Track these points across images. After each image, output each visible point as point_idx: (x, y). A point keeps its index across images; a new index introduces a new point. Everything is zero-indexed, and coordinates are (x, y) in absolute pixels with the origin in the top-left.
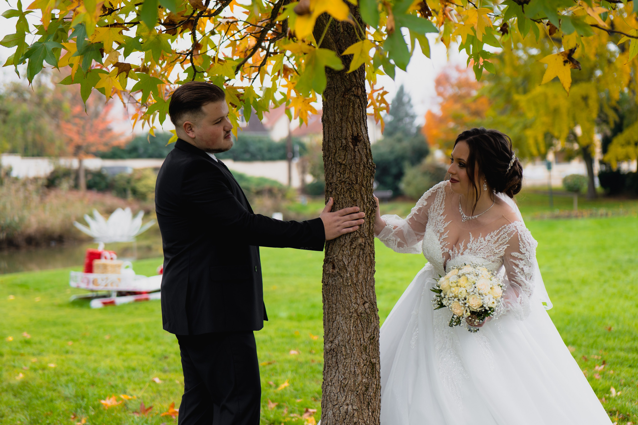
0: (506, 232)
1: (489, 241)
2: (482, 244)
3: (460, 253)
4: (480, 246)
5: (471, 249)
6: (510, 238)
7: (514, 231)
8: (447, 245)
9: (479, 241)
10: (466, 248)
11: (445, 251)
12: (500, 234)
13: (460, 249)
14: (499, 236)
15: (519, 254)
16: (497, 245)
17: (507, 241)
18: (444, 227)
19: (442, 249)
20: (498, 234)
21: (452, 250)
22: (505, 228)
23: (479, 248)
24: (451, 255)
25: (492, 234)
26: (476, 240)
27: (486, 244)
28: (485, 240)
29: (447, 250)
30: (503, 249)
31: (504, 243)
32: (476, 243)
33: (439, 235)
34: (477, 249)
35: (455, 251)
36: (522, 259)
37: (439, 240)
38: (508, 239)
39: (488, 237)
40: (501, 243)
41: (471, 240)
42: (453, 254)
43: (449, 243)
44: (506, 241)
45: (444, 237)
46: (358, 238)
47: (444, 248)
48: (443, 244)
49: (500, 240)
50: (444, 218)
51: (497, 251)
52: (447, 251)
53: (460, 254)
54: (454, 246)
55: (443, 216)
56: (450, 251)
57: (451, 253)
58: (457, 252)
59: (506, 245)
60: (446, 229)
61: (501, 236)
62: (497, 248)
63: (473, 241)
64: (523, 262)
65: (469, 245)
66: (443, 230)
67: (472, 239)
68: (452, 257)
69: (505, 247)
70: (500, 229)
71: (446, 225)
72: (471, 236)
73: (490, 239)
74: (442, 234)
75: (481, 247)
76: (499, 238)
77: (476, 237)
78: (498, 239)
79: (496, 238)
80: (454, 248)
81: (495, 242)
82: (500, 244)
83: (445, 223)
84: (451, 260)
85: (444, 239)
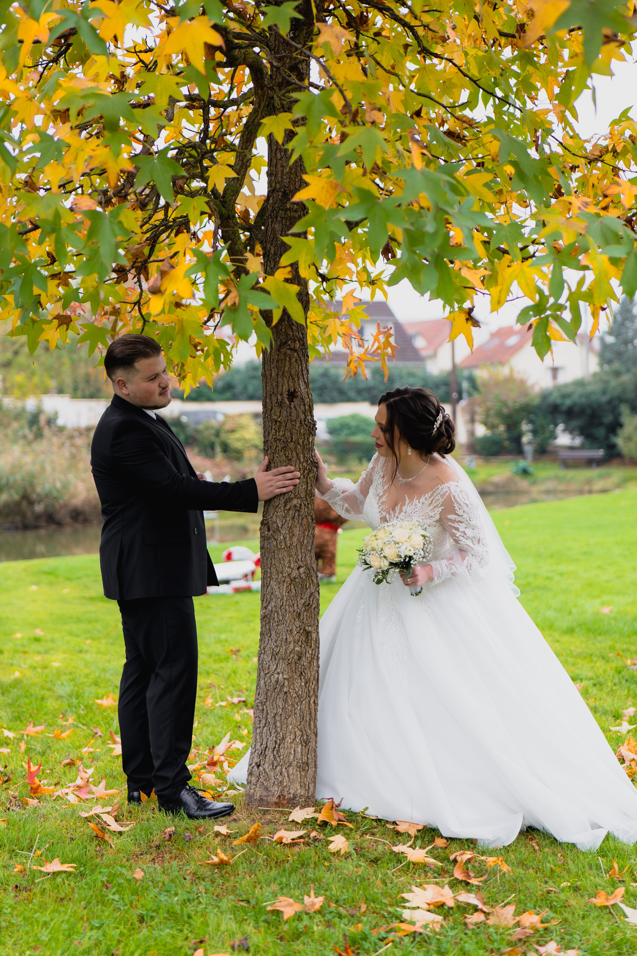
0: (440, 493)
1: (423, 503)
2: (417, 506)
3: (396, 516)
4: (415, 509)
5: (406, 512)
6: (443, 500)
7: (447, 492)
8: (384, 509)
9: (414, 503)
10: (401, 511)
11: (382, 515)
12: (434, 496)
13: (396, 512)
14: (432, 498)
15: (456, 517)
16: (431, 507)
18: (383, 490)
19: (380, 513)
20: (432, 495)
21: (389, 514)
22: (438, 489)
23: (415, 511)
25: (426, 496)
26: (411, 502)
27: (421, 507)
28: (420, 502)
29: (384, 514)
30: (438, 511)
31: (438, 505)
32: (411, 505)
33: (378, 498)
34: (412, 512)
35: (391, 515)
36: (461, 522)
37: (378, 503)
38: (441, 501)
39: (422, 499)
41: (407, 503)
42: (389, 518)
43: (386, 507)
44: (440, 503)
45: (382, 500)
46: (292, 498)
47: (382, 511)
48: (381, 507)
49: (434, 502)
50: (384, 481)
51: (432, 514)
54: (391, 509)
58: (393, 515)
59: (440, 507)
60: (385, 492)
61: (434, 498)
62: (432, 511)
64: (463, 525)
65: (404, 508)
66: (382, 494)
67: (407, 501)
68: (389, 521)
69: (440, 510)
70: (434, 490)
71: (385, 488)
72: (407, 498)
73: (425, 501)
75: (417, 510)
77: (411, 499)
78: (432, 501)
79: (430, 500)
80: (391, 512)
81: (430, 505)
82: (435, 506)
83: (383, 486)
85: (382, 503)
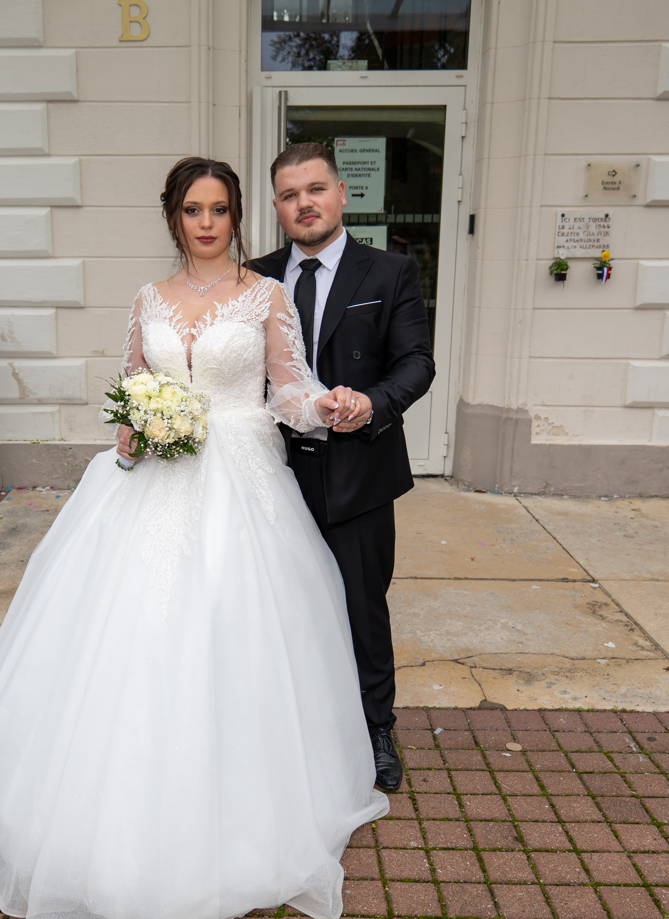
0: (263, 287)
1: (244, 301)
2: (236, 306)
3: (208, 324)
4: (234, 310)
5: (223, 316)
6: (270, 293)
7: (272, 285)
8: (184, 325)
9: (230, 305)
10: (214, 317)
11: (184, 334)
12: (256, 291)
13: (206, 320)
15: (287, 317)
16: (257, 302)
17: (268, 297)
18: (172, 310)
19: (179, 334)
20: (251, 292)
21: (195, 327)
22: (258, 283)
23: (234, 312)
24: (195, 333)
25: (244, 294)
26: (225, 305)
27: (242, 305)
28: (238, 302)
30: (266, 308)
31: (264, 300)
32: (226, 308)
34: (231, 314)
35: (199, 327)
37: (170, 325)
38: (268, 294)
39: (241, 298)
40: (261, 299)
42: (197, 331)
43: (187, 323)
44: (266, 297)
45: (175, 320)
47: (181, 330)
48: (178, 326)
49: (258, 297)
50: (168, 303)
51: (260, 311)
52: (188, 332)
53: (208, 326)
54: (196, 322)
55: (164, 304)
56: (192, 329)
57: (194, 331)
58: (202, 326)
59: (267, 302)
60: (176, 312)
61: (257, 293)
62: (258, 308)
63: (222, 308)
65: (218, 313)
66: (172, 314)
67: (219, 307)
68: (197, 336)
69: (268, 304)
70: (254, 286)
71: (174, 308)
72: (216, 303)
73: (245, 299)
74: (171, 319)
75: (236, 310)
76: (256, 295)
77: (224, 301)
78: (255, 297)
79: (252, 296)
80: (197, 325)
81: (253, 301)
82: (260, 302)
83: (171, 307)
84: (196, 340)
85: (178, 321)
